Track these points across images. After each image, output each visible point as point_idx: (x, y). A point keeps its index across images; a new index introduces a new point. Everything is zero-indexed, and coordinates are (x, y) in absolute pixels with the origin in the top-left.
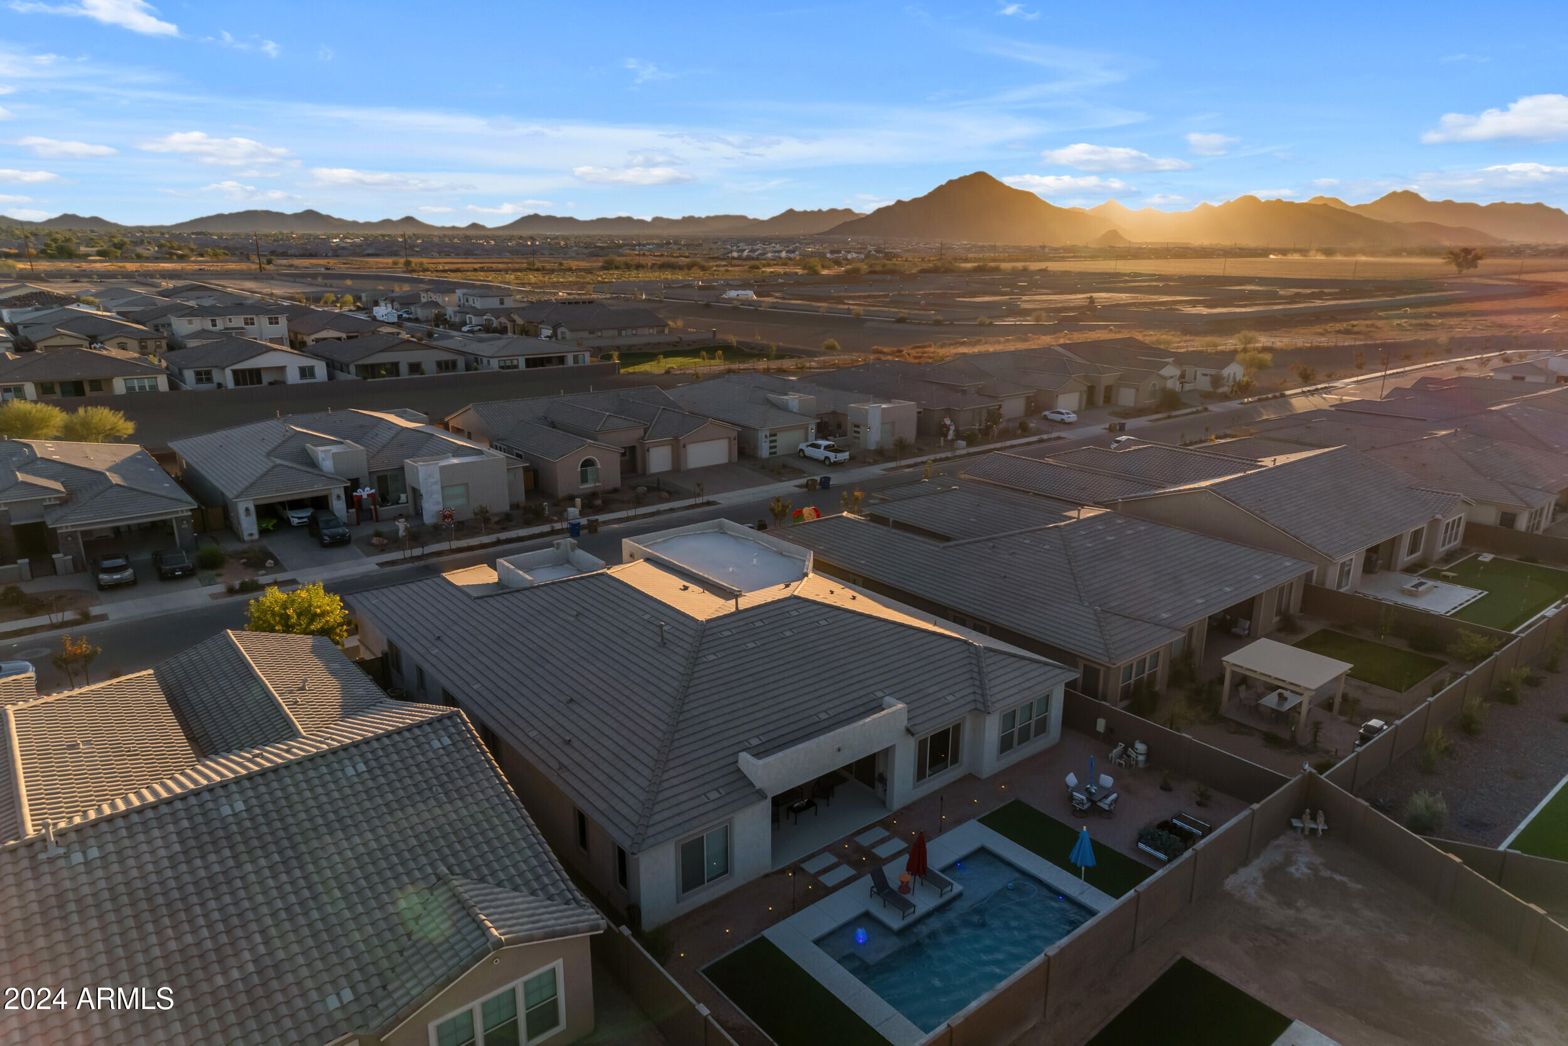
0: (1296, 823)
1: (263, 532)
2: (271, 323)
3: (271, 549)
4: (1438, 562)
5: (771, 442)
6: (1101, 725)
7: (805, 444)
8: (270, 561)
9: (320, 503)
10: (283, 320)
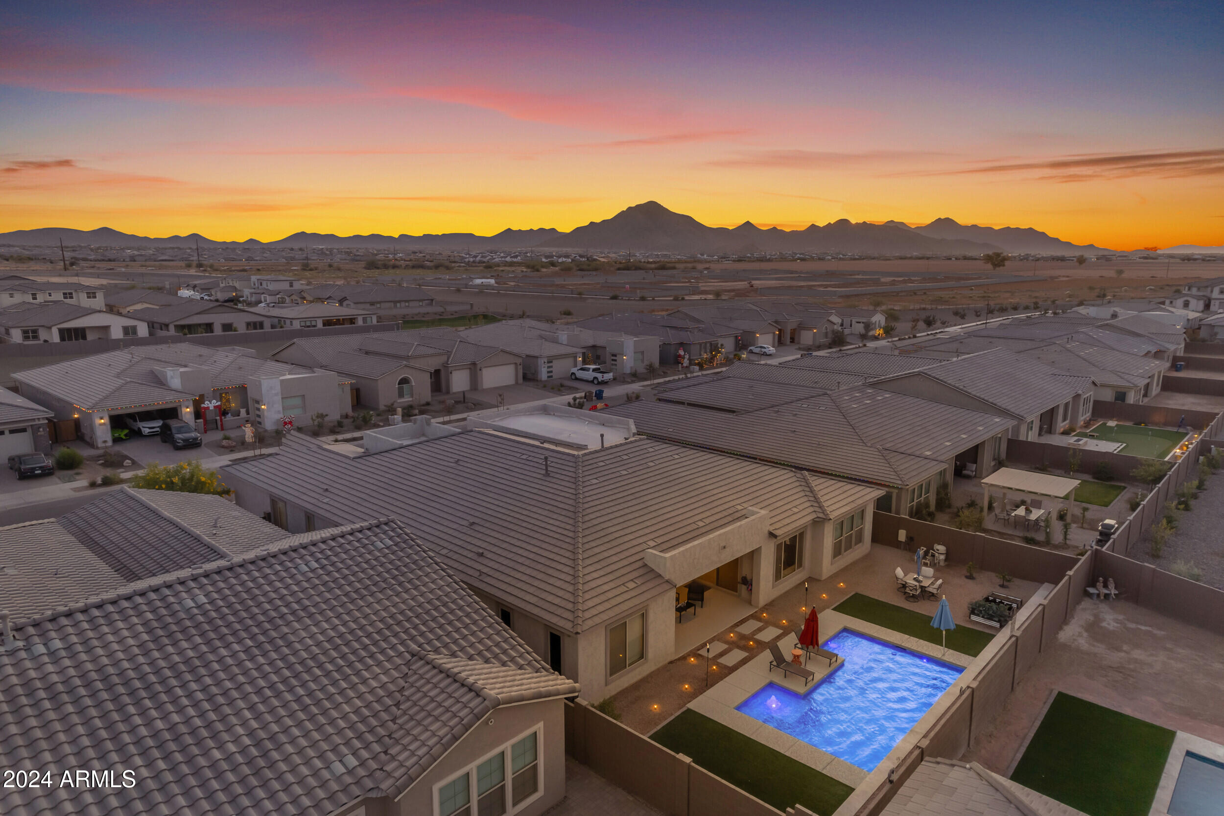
0: (1092, 590)
1: (116, 440)
2: (89, 297)
3: (126, 453)
4: (1081, 427)
5: (549, 367)
6: (902, 535)
7: (576, 369)
8: (127, 461)
9: (172, 413)
10: (100, 296)
